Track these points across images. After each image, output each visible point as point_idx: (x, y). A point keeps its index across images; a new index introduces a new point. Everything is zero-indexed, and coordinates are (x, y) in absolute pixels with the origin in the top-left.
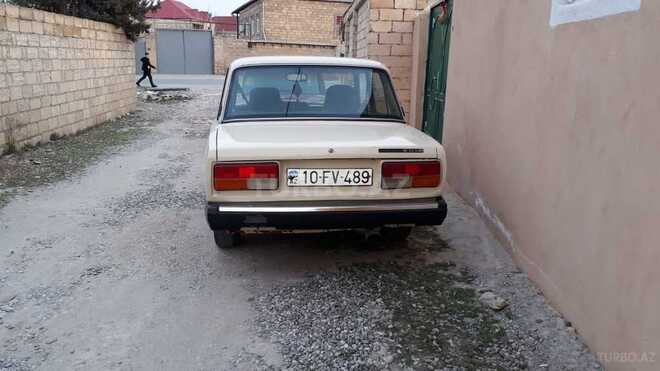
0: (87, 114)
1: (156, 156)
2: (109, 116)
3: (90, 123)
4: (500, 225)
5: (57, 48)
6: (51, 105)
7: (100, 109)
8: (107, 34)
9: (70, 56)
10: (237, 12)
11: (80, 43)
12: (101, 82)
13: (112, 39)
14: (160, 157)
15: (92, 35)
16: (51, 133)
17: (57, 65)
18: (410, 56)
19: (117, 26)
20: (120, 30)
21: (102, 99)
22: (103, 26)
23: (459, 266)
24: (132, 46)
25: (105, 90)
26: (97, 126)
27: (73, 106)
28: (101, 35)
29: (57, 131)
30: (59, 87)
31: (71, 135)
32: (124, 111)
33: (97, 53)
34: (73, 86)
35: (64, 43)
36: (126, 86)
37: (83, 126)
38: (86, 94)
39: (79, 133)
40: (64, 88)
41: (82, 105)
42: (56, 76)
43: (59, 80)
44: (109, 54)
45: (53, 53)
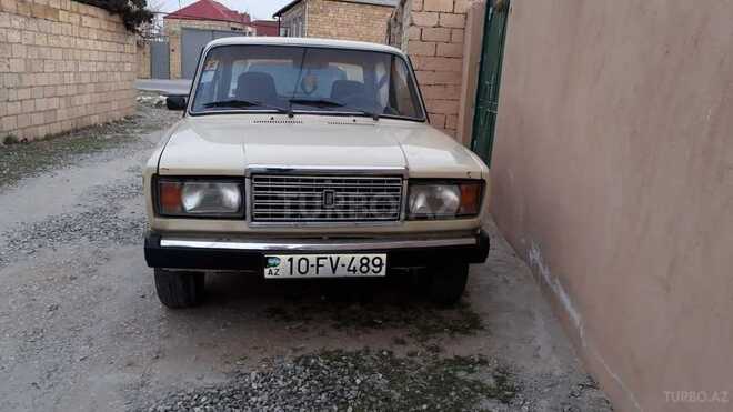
0: (62, 114)
1: (126, 168)
2: (95, 120)
3: (67, 127)
4: (563, 295)
5: (21, 30)
6: (8, 101)
7: (82, 111)
8: (95, 21)
9: (39, 42)
10: (279, 14)
11: (56, 28)
12: (86, 78)
13: (104, 27)
14: (128, 171)
15: (75, 19)
16: (6, 135)
17: (20, 51)
18: (461, 57)
19: (112, 12)
20: (116, 18)
21: (86, 99)
22: (91, 10)
23: (493, 364)
24: (133, 39)
25: (91, 88)
26: (76, 131)
27: (42, 104)
28: (88, 21)
29: (14, 133)
30: (21, 79)
31: (36, 140)
32: (118, 116)
33: (80, 43)
34: (42, 80)
35: (33, 25)
36: (122, 85)
37: (56, 129)
38: (61, 91)
39: (48, 138)
40: (29, 80)
41: (54, 103)
42: (17, 66)
43: (23, 70)
44: (99, 46)
45: (14, 36)
